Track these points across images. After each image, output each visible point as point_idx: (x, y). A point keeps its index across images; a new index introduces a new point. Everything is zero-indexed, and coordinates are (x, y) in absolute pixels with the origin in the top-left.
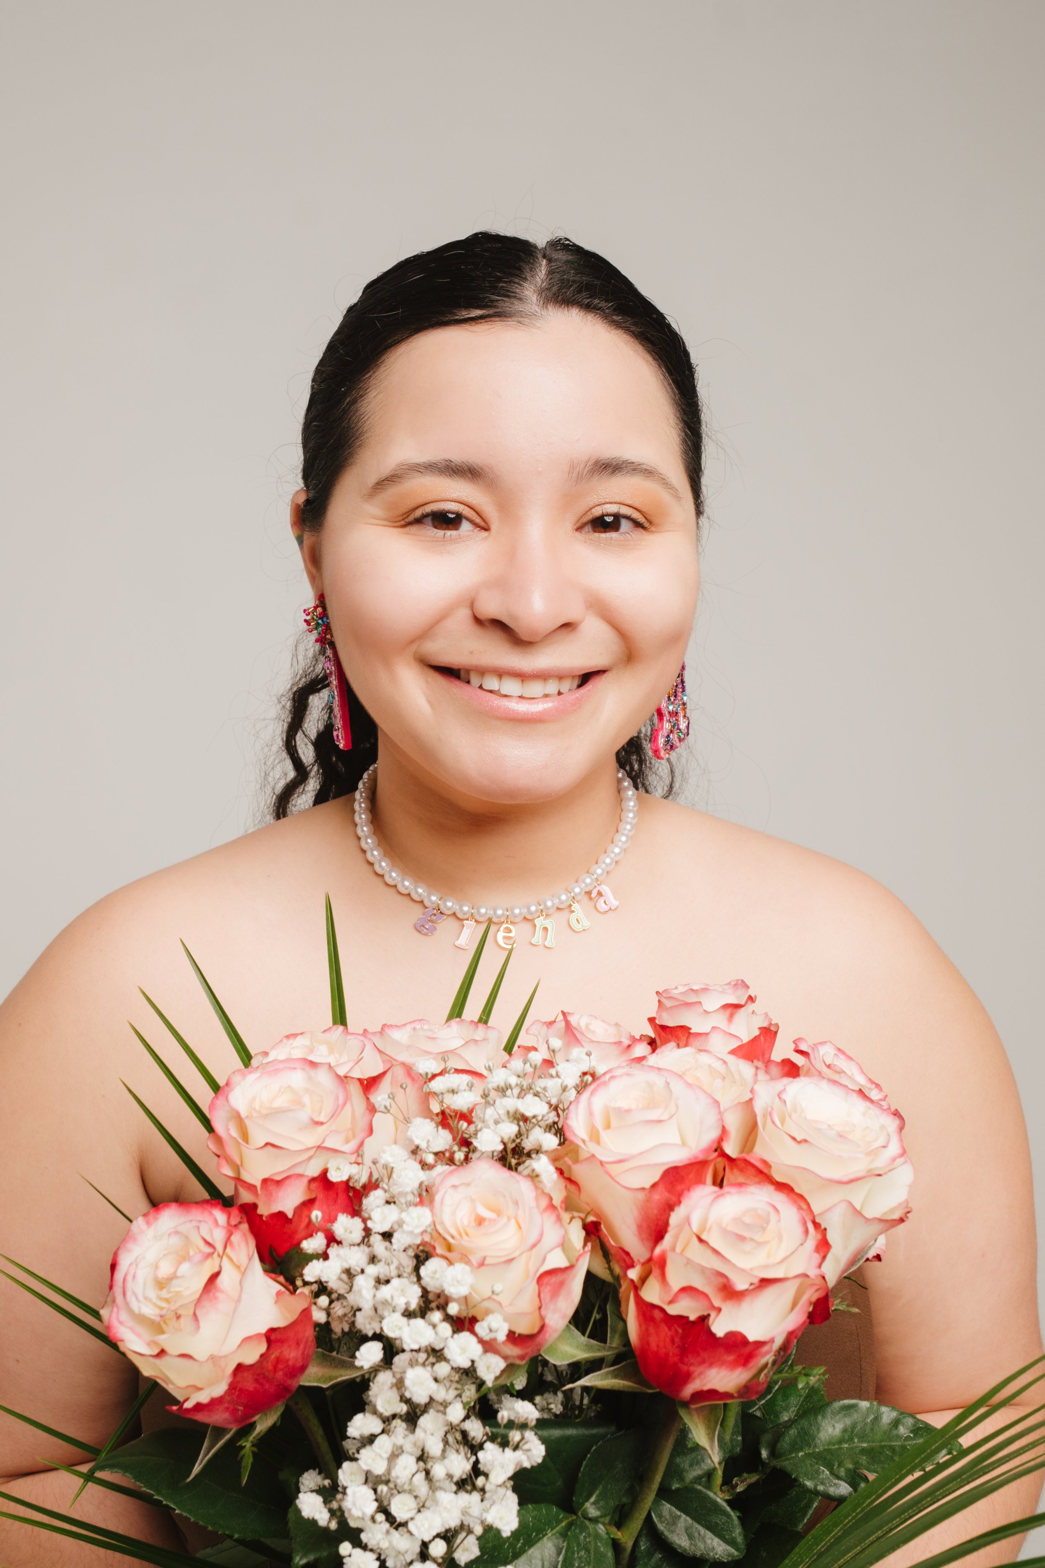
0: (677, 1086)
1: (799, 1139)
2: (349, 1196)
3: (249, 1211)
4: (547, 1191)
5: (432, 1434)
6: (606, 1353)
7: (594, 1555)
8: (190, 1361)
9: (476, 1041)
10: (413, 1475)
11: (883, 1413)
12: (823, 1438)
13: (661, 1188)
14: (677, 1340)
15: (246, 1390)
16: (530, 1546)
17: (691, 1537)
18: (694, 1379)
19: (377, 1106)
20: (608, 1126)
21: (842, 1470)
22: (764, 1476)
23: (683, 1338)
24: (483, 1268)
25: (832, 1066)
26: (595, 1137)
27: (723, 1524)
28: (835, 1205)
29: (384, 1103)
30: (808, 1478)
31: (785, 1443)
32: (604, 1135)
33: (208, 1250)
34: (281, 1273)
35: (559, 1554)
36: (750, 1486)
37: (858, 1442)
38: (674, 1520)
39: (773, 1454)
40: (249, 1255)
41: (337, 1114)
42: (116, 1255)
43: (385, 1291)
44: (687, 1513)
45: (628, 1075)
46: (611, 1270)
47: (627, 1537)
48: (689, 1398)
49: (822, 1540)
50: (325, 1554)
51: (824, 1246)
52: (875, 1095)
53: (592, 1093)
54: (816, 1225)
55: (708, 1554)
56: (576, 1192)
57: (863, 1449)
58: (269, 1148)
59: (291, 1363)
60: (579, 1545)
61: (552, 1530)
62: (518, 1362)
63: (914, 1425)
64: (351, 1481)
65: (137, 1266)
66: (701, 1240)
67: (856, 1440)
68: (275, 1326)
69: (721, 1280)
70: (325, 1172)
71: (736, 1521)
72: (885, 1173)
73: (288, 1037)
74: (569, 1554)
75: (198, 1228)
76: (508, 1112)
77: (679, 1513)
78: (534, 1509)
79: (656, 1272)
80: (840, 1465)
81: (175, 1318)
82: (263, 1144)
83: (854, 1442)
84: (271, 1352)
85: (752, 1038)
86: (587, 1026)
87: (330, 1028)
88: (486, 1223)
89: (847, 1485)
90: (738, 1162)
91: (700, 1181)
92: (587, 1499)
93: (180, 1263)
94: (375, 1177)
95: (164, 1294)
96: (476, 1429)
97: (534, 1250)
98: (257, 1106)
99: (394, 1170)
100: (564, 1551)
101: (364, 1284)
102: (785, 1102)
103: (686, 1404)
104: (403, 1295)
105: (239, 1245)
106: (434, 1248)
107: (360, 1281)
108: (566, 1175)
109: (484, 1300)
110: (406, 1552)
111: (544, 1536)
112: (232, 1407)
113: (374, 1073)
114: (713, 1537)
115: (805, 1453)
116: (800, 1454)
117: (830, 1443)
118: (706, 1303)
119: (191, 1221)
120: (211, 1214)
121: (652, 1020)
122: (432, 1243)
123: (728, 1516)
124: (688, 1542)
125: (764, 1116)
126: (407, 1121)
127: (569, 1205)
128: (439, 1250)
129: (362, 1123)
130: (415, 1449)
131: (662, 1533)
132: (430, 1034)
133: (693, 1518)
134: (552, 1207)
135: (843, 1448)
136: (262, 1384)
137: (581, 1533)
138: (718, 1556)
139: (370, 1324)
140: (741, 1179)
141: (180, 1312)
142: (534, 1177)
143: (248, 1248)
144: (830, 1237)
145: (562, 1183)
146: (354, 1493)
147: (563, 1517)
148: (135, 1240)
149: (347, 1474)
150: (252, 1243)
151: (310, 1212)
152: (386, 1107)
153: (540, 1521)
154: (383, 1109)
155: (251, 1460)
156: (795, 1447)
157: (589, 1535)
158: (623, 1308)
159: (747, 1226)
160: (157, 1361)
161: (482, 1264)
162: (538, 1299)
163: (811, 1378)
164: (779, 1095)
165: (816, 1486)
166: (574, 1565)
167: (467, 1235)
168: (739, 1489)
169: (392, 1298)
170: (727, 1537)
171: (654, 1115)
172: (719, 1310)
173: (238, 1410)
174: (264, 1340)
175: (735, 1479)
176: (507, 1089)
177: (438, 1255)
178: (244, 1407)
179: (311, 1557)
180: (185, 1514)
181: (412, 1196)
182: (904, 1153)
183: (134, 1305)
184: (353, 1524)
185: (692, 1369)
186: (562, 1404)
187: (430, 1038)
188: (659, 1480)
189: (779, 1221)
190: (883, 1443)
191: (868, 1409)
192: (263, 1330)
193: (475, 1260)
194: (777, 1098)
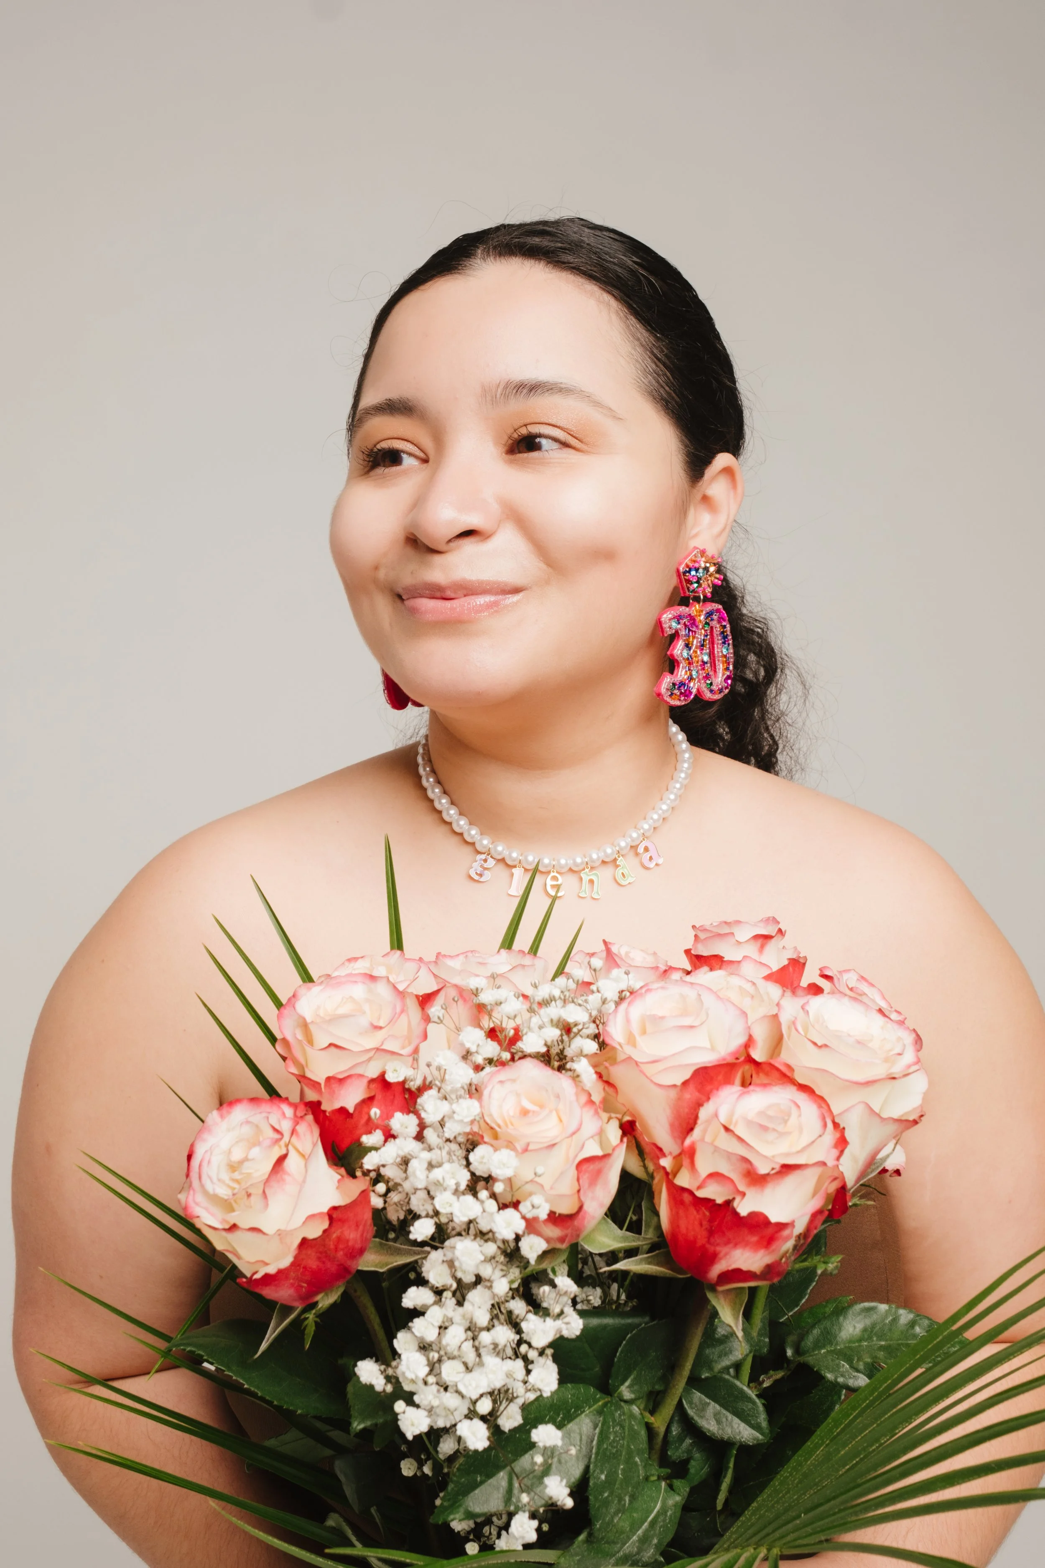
0: (708, 1000)
1: (819, 1044)
2: (405, 1098)
3: (314, 1108)
4: (587, 1088)
5: (480, 1307)
6: (640, 1243)
7: (629, 1431)
8: (260, 1235)
9: (523, 966)
10: (462, 1343)
11: (901, 1315)
12: (844, 1337)
13: (691, 1087)
14: (705, 1223)
15: (310, 1268)
16: (570, 1421)
17: (719, 1422)
18: (721, 1259)
19: (431, 1016)
20: (644, 1032)
21: (861, 1363)
22: (789, 1373)
23: (711, 1221)
24: (527, 1153)
25: (854, 989)
26: (631, 1040)
27: (749, 1410)
28: (853, 1106)
29: (437, 1014)
30: (829, 1371)
31: (809, 1341)
32: (639, 1039)
33: (277, 1136)
34: (342, 1166)
35: (595, 1429)
36: (776, 1382)
37: (877, 1340)
38: (704, 1406)
39: (798, 1351)
40: (313, 1142)
41: (394, 1020)
42: (192, 1146)
43: (437, 1174)
44: (716, 1401)
45: (663, 988)
46: (645, 1167)
47: (659, 1422)
48: (715, 1279)
49: (841, 1424)
50: (381, 1421)
51: (842, 1143)
52: (894, 1016)
53: (629, 1004)
54: (836, 1125)
55: (735, 1438)
56: (614, 1094)
57: (882, 1346)
58: (333, 1049)
59: (350, 1244)
60: (614, 1420)
61: (589, 1408)
62: (559, 1246)
63: (929, 1326)
64: (405, 1349)
65: (211, 1154)
66: (727, 1129)
67: (875, 1339)
68: (337, 1204)
69: (746, 1166)
70: (383, 1075)
71: (761, 1408)
72: (900, 1078)
73: (349, 960)
74: (605, 1427)
75: (268, 1118)
76: (552, 1020)
77: (708, 1400)
78: (573, 1388)
79: (686, 1162)
80: (858, 1360)
81: (246, 1196)
82: (327, 1045)
83: (873, 1341)
84: (333, 1229)
85: (780, 967)
86: (627, 954)
87: (388, 953)
88: (530, 1114)
89: (865, 1377)
90: (764, 1066)
91: (728, 1081)
92: (623, 1383)
93: (250, 1148)
94: (429, 1079)
95: (236, 1175)
96: (518, 1306)
97: (574, 1137)
98: (322, 1014)
99: (447, 1071)
100: (600, 1425)
101: (417, 1167)
102: (808, 1012)
103: (713, 1288)
104: (453, 1178)
105: (305, 1135)
106: (482, 1137)
107: (414, 1164)
108: (604, 1079)
109: (527, 1183)
110: (456, 1410)
111: (582, 1413)
112: (296, 1284)
113: (429, 991)
114: (739, 1422)
115: (828, 1351)
116: (823, 1351)
117: (850, 1341)
118: (731, 1187)
119: (261, 1113)
120: (279, 1107)
121: (688, 952)
122: (481, 1133)
123: (754, 1403)
124: (716, 1426)
125: (789, 1028)
126: (458, 1030)
127: (607, 1106)
128: (486, 1139)
129: (418, 1031)
130: (464, 1321)
131: (692, 1418)
132: (480, 960)
133: (721, 1405)
134: (591, 1102)
135: (863, 1346)
136: (324, 1263)
137: (616, 1410)
138: (744, 1439)
139: (423, 1205)
140: (766, 1081)
141: (250, 1191)
142: (576, 1078)
143: (313, 1136)
144: (848, 1135)
145: (600, 1085)
146: (408, 1358)
147: (600, 1397)
148: (209, 1131)
149: (402, 1341)
150: (316, 1132)
151: (370, 1109)
152: (439, 1018)
153: (578, 1398)
154: (436, 1019)
155: (314, 1328)
156: (818, 1345)
157: (624, 1414)
158: (656, 1201)
159: (770, 1118)
160: (230, 1236)
161: (526, 1150)
162: (576, 1183)
163: (830, 1265)
164: (803, 1008)
165: (836, 1378)
166: (610, 1438)
167: (512, 1124)
168: (765, 1385)
169: (443, 1179)
170: (753, 1422)
171: (688, 1021)
172: (743, 1194)
173: (302, 1287)
174: (327, 1218)
175: (762, 1377)
176: (552, 1001)
177: (485, 1143)
178: (307, 1284)
179: (368, 1423)
180: (253, 1389)
181: (463, 1091)
182: (918, 1061)
183: (209, 1187)
184: (407, 1387)
185: (718, 1249)
186: (601, 1298)
187: (481, 963)
188: (690, 1367)
189: (800, 1116)
190: (900, 1342)
191: (886, 1311)
192: (325, 1209)
193: (519, 1147)
194: (801, 1010)
